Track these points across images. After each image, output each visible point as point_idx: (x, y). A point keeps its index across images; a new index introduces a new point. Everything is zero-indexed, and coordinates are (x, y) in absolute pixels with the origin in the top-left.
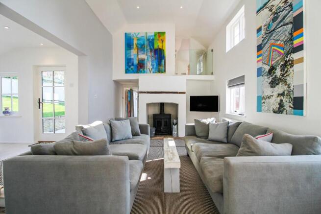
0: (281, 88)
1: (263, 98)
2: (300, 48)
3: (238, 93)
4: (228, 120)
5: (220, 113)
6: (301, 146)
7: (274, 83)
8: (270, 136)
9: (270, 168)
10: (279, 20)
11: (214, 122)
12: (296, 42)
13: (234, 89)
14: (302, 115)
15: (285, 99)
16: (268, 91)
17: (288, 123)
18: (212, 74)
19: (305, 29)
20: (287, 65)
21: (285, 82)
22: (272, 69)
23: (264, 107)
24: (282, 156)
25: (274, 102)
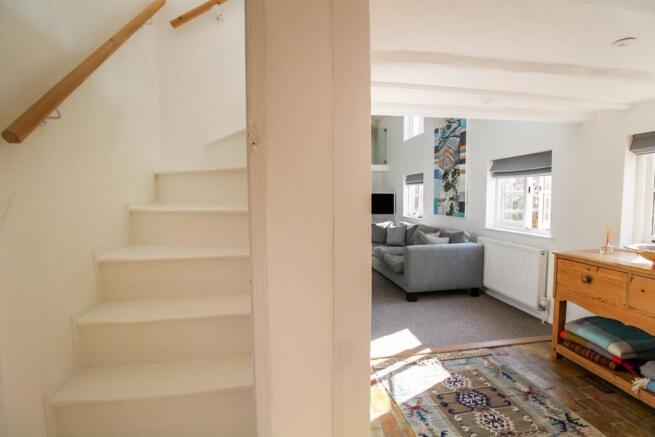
0: (451, 193)
1: (439, 201)
2: (463, 161)
3: (417, 192)
4: (405, 223)
5: (396, 215)
6: (455, 238)
7: (448, 187)
8: (438, 234)
9: (432, 251)
10: (451, 129)
11: (392, 226)
12: (462, 155)
13: (413, 187)
14: (463, 216)
15: (454, 203)
16: (443, 195)
17: (453, 224)
18: (385, 162)
19: (468, 146)
20: (456, 173)
21: (454, 188)
22: (446, 174)
23: (440, 210)
24: (443, 244)
25: (446, 205)
